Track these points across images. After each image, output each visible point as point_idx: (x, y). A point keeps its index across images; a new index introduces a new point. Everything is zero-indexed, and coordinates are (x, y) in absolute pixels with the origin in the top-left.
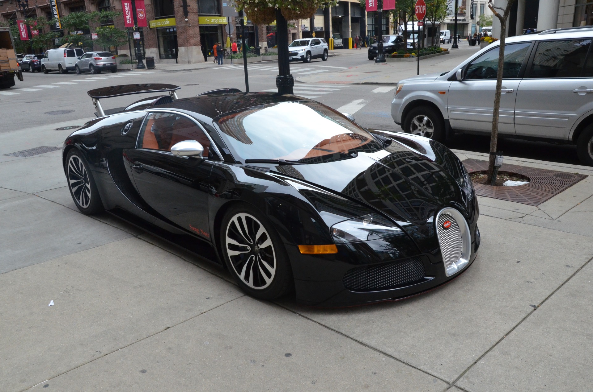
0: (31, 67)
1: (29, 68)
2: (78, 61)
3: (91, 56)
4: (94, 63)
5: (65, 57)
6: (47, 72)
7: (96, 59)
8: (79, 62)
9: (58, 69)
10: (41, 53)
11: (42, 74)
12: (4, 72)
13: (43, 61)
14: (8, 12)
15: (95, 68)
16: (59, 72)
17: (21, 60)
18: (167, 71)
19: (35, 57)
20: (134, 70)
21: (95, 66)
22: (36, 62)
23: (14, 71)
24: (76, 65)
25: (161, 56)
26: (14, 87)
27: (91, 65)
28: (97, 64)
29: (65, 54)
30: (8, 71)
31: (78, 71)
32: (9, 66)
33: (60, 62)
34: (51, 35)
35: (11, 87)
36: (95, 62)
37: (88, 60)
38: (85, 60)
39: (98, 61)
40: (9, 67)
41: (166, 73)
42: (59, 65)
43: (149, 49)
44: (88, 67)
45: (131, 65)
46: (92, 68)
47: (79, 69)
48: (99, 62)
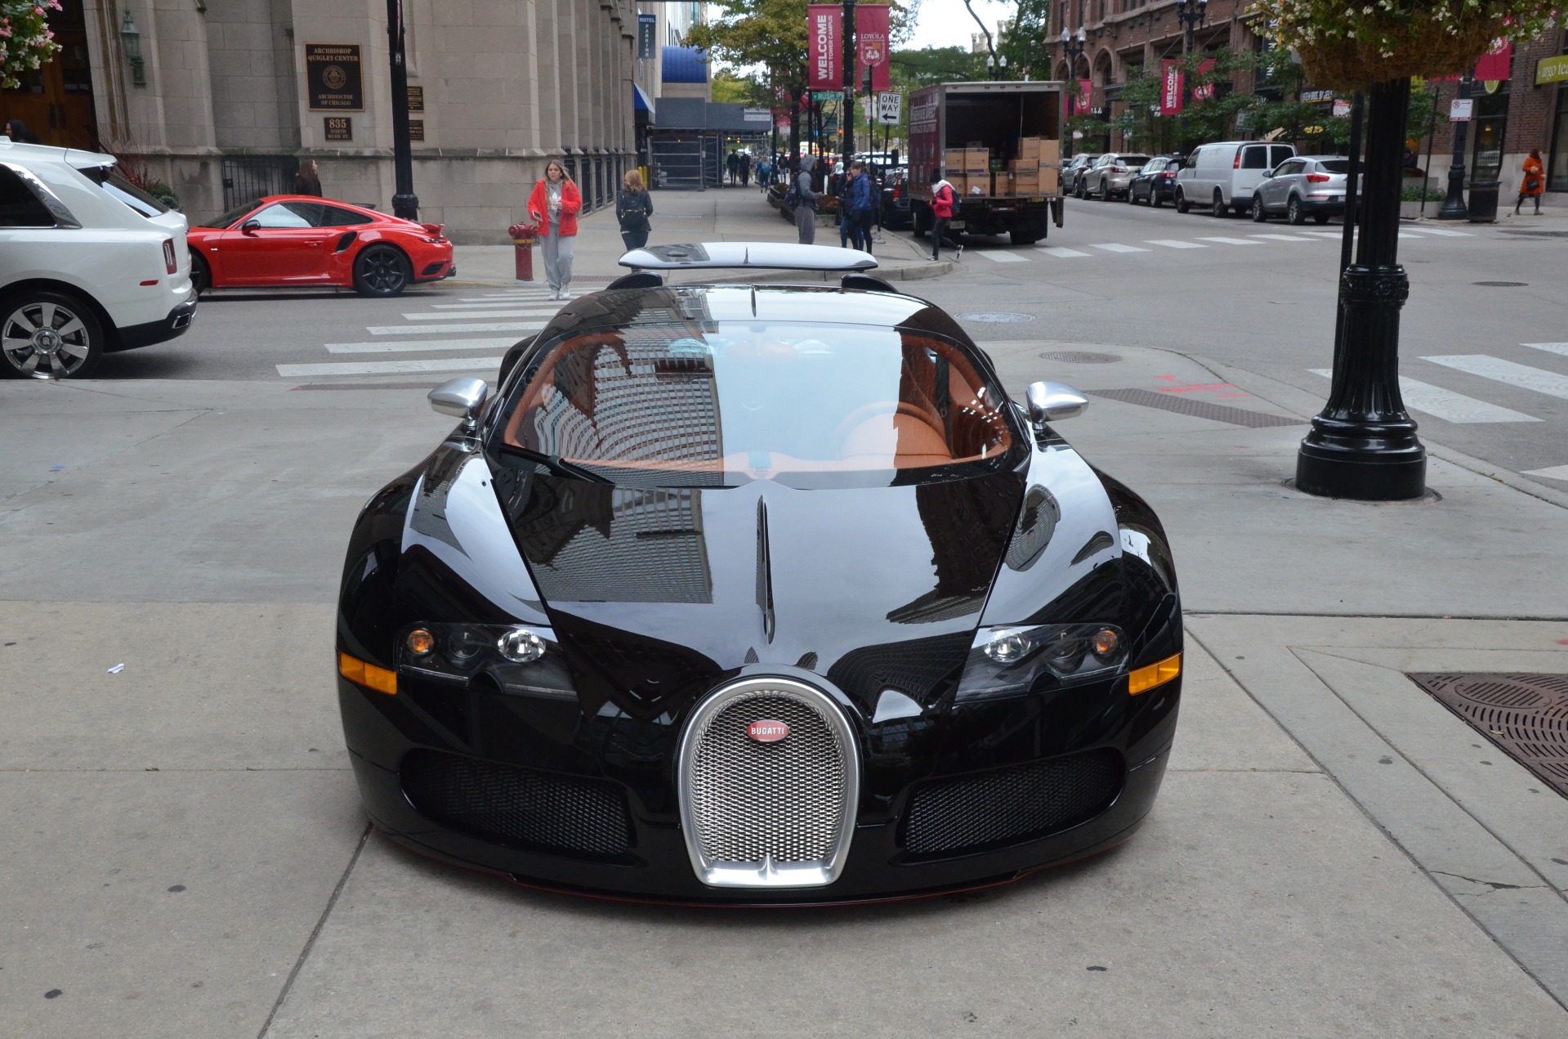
0: (1154, 192)
1: (1151, 193)
2: (1264, 183)
3: (1300, 167)
4: (1302, 192)
5: (1236, 167)
6: (1185, 207)
7: (1311, 179)
8: (1267, 187)
9: (1210, 201)
10: (1185, 154)
11: (1172, 214)
12: (1020, 200)
13: (1183, 178)
14: (1209, 26)
15: (1301, 204)
16: (1211, 211)
17: (1138, 172)
18: (1526, 233)
19: (1171, 162)
20: (1426, 221)
21: (1304, 199)
22: (1169, 178)
23: (1046, 199)
24: (1257, 194)
25: (1555, 181)
26: (1043, 241)
27: (1294, 196)
28: (1309, 196)
29: (1237, 159)
30: (1030, 199)
31: (1258, 213)
32: (1037, 185)
33: (1219, 183)
34: (1234, 103)
35: (1037, 242)
36: (1307, 188)
37: (1289, 182)
38: (1282, 179)
39: (1316, 184)
40: (1034, 188)
41: (1514, 239)
42: (1217, 190)
43: (1516, 155)
44: (1284, 200)
45: (1420, 204)
46: (1294, 206)
47: (1261, 206)
48: (1318, 189)
